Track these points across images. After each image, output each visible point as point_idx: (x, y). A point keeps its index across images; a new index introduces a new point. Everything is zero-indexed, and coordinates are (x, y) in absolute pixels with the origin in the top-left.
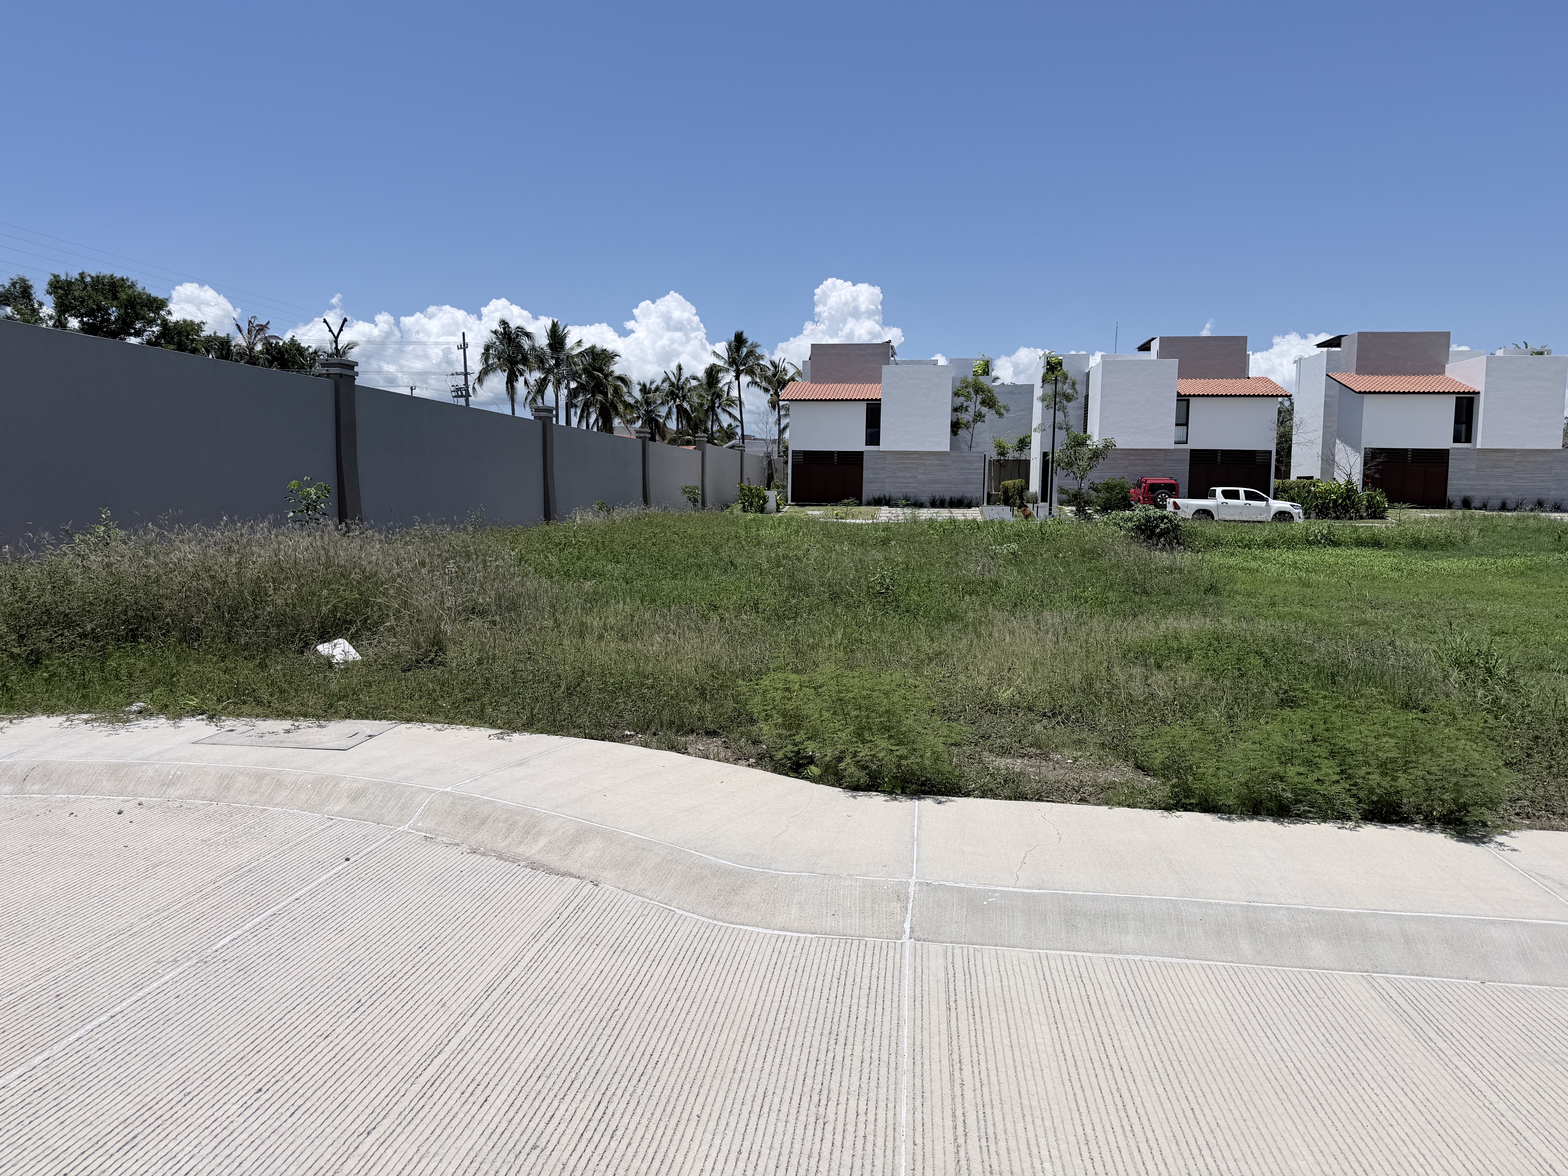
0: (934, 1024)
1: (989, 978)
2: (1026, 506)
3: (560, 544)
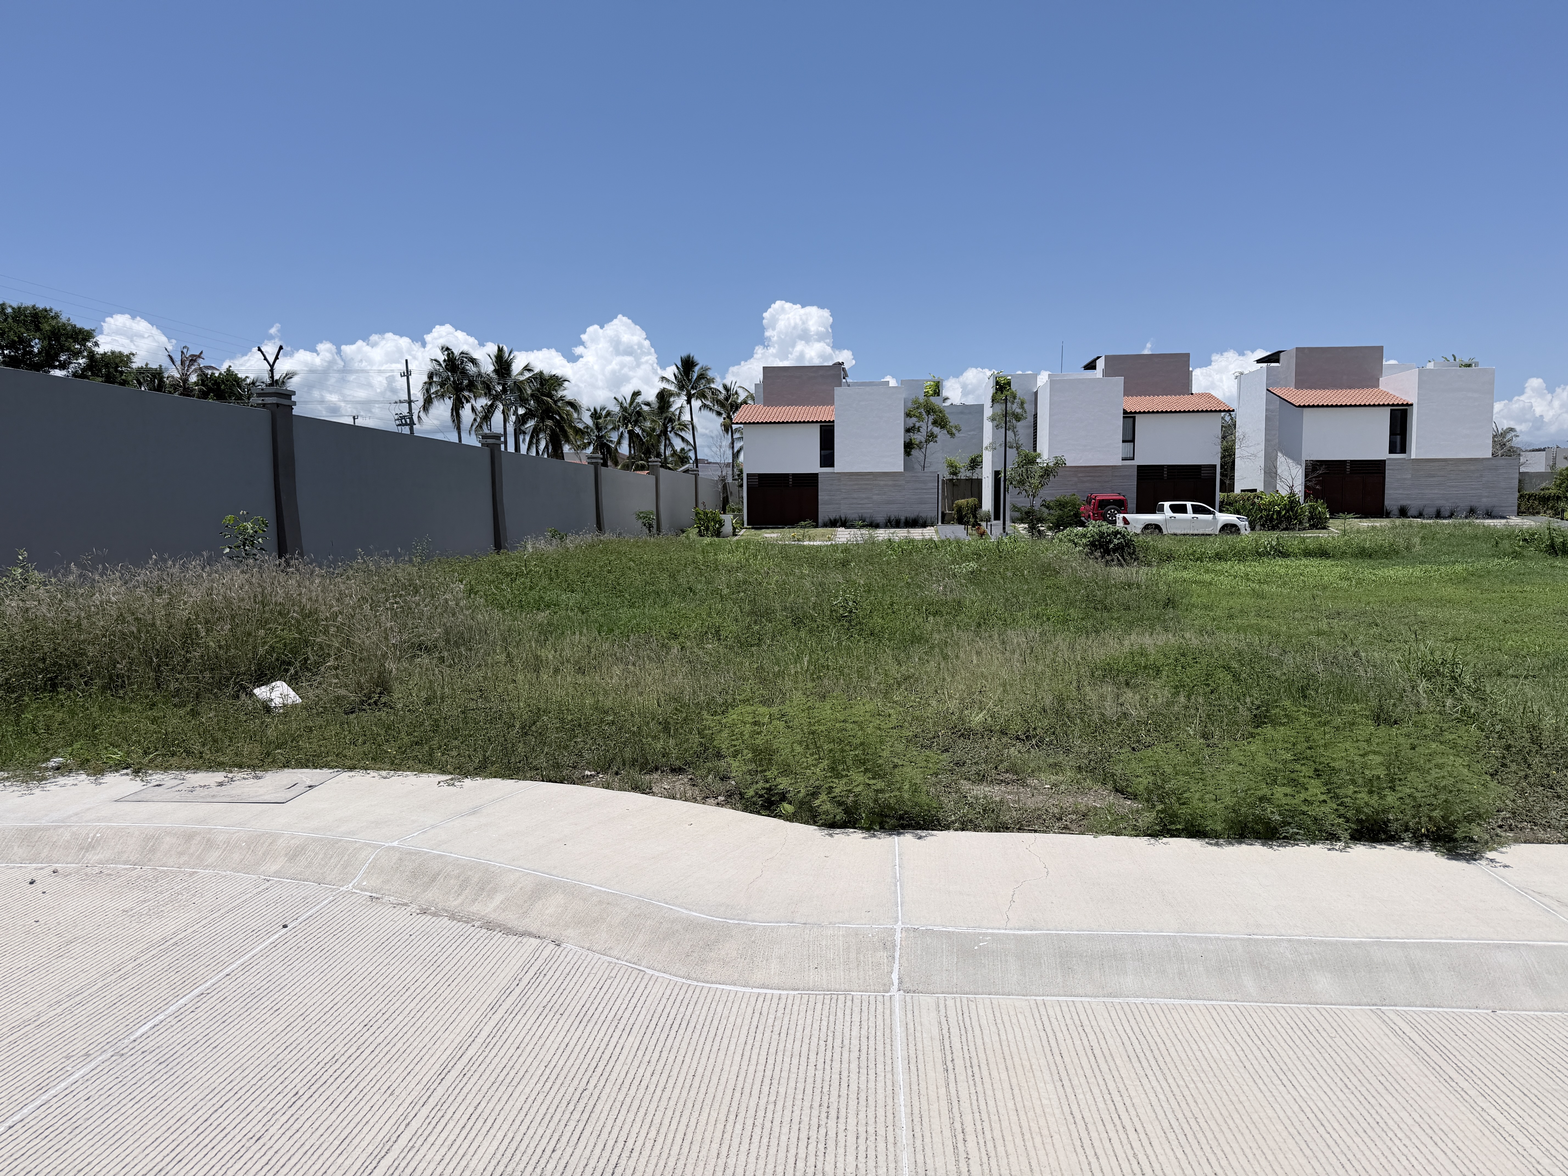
0: (932, 1088)
1: (986, 1032)
2: (980, 525)
3: (511, 574)
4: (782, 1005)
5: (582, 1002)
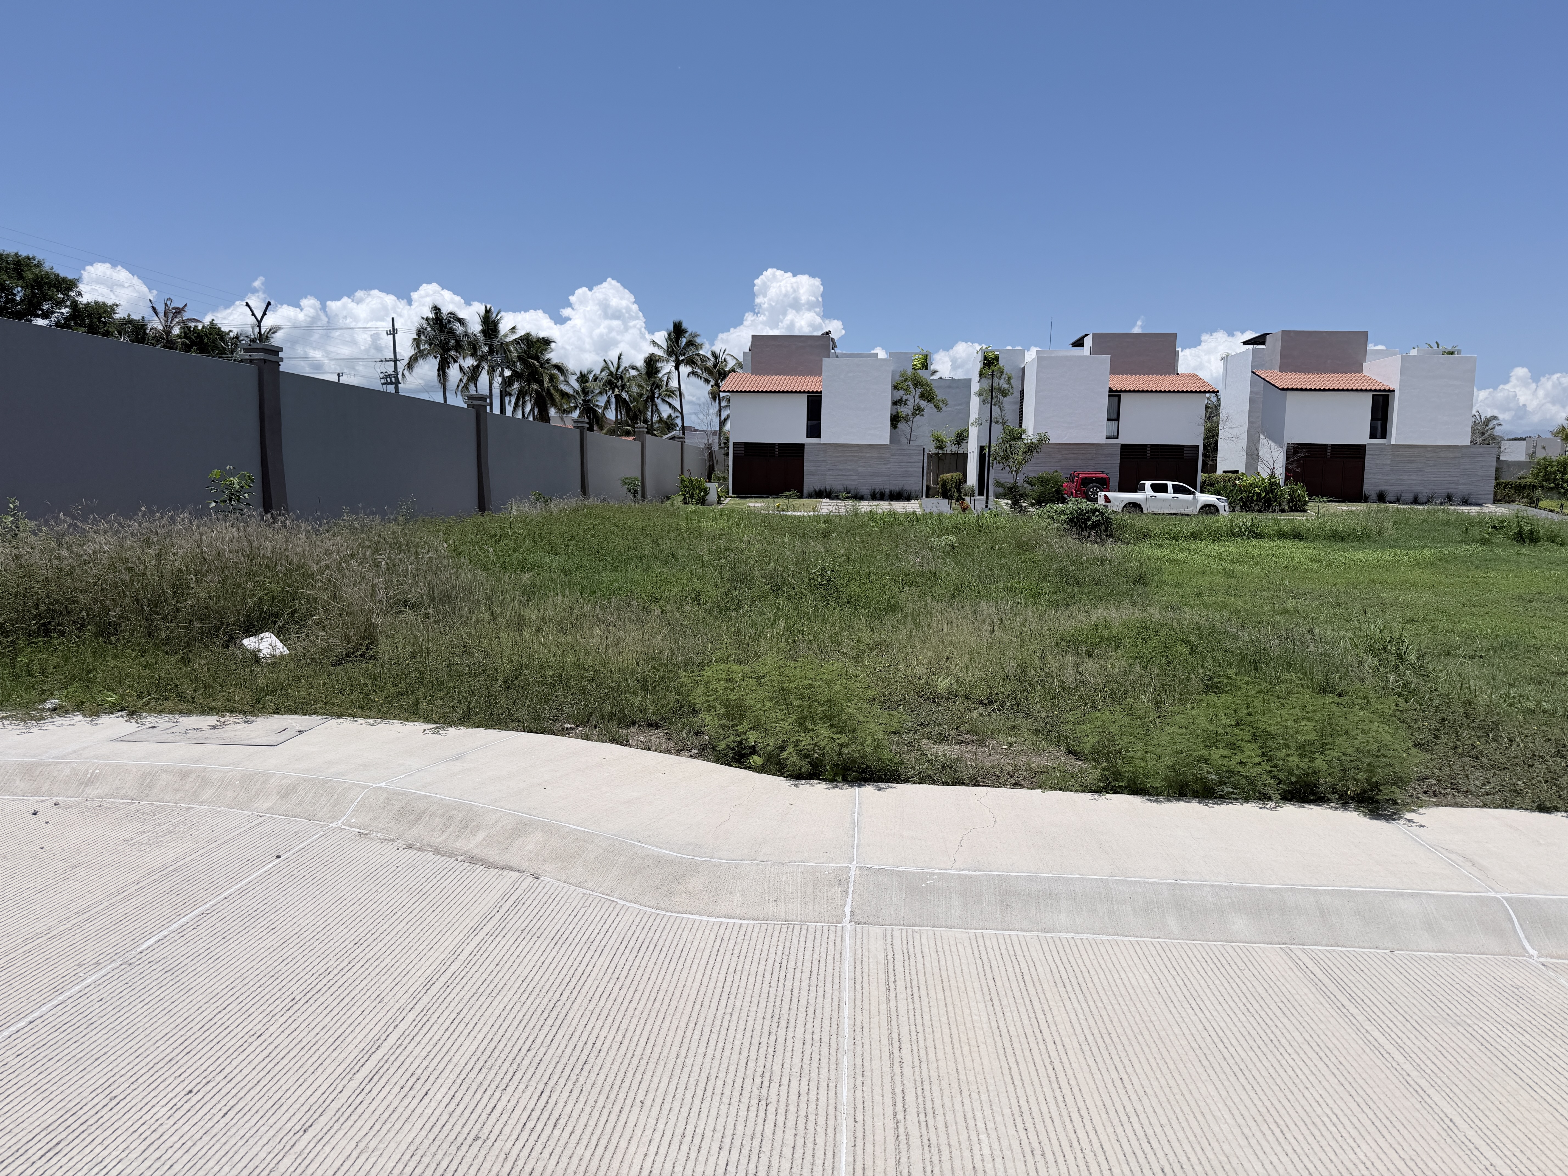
0: (874, 1004)
1: (927, 959)
2: (964, 500)
3: (495, 535)
4: (742, 932)
5: (557, 927)
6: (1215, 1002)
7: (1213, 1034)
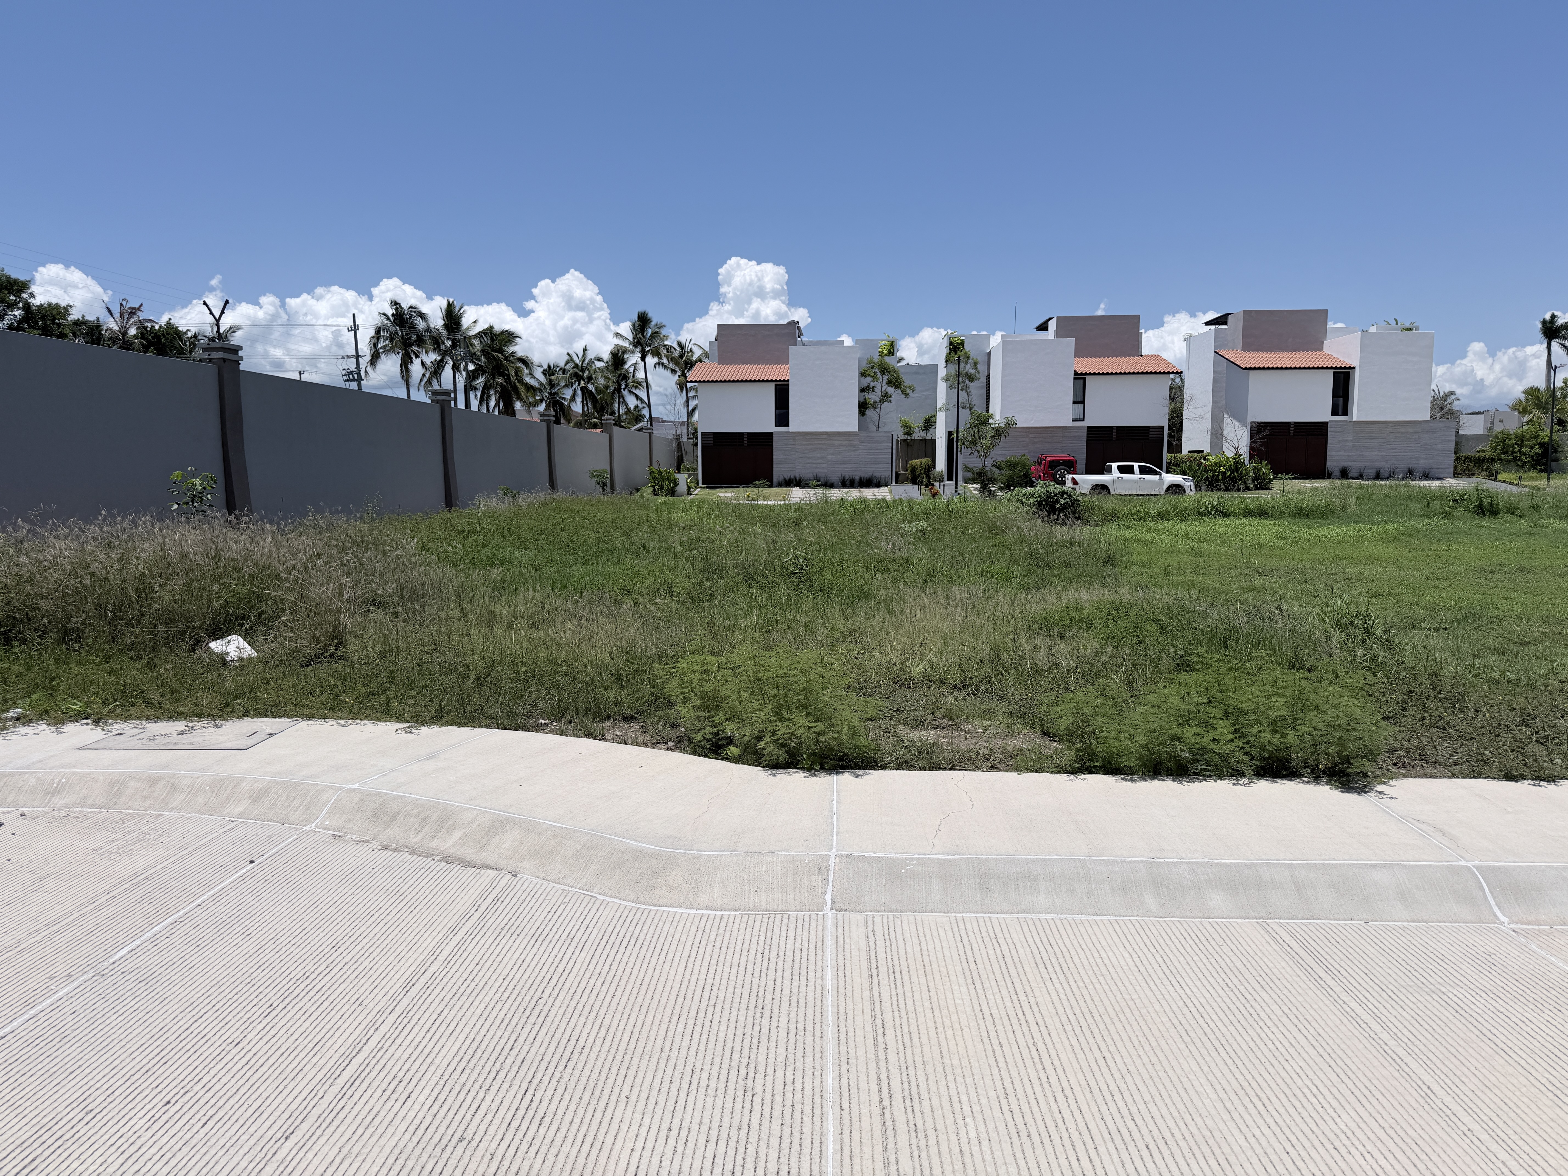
0: (857, 991)
1: (909, 944)
2: (933, 485)
3: (463, 531)
4: (723, 924)
5: (537, 925)
6: (1195, 978)
7: (1193, 1010)
